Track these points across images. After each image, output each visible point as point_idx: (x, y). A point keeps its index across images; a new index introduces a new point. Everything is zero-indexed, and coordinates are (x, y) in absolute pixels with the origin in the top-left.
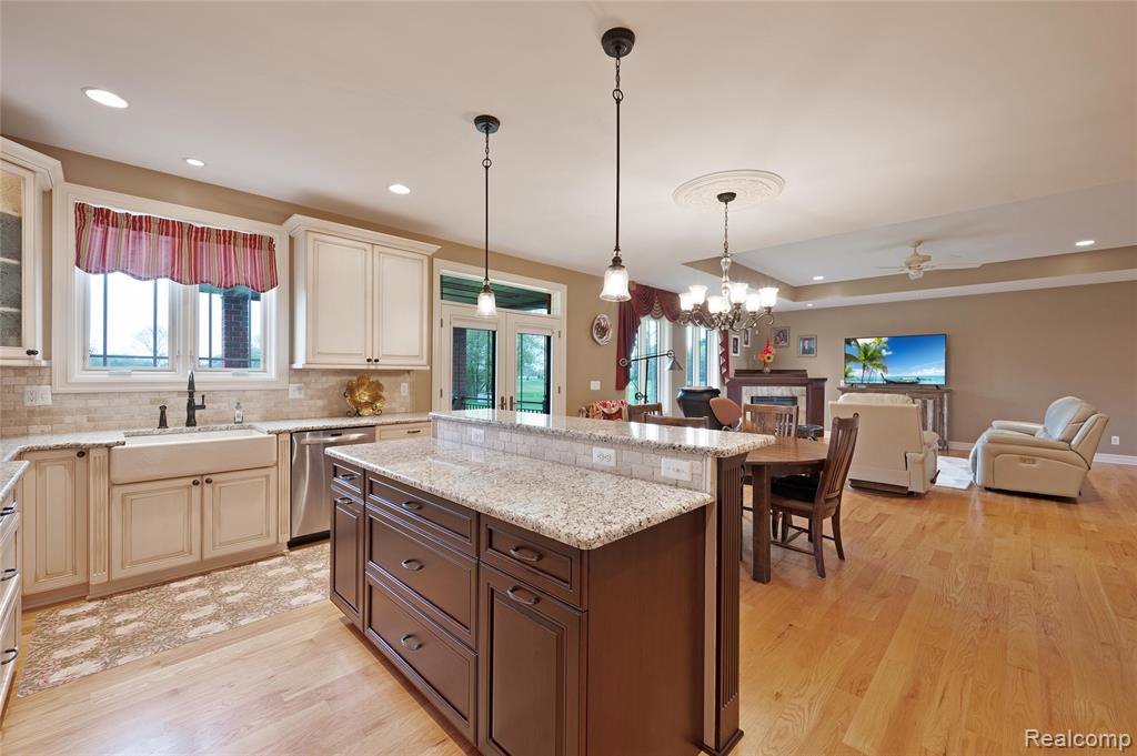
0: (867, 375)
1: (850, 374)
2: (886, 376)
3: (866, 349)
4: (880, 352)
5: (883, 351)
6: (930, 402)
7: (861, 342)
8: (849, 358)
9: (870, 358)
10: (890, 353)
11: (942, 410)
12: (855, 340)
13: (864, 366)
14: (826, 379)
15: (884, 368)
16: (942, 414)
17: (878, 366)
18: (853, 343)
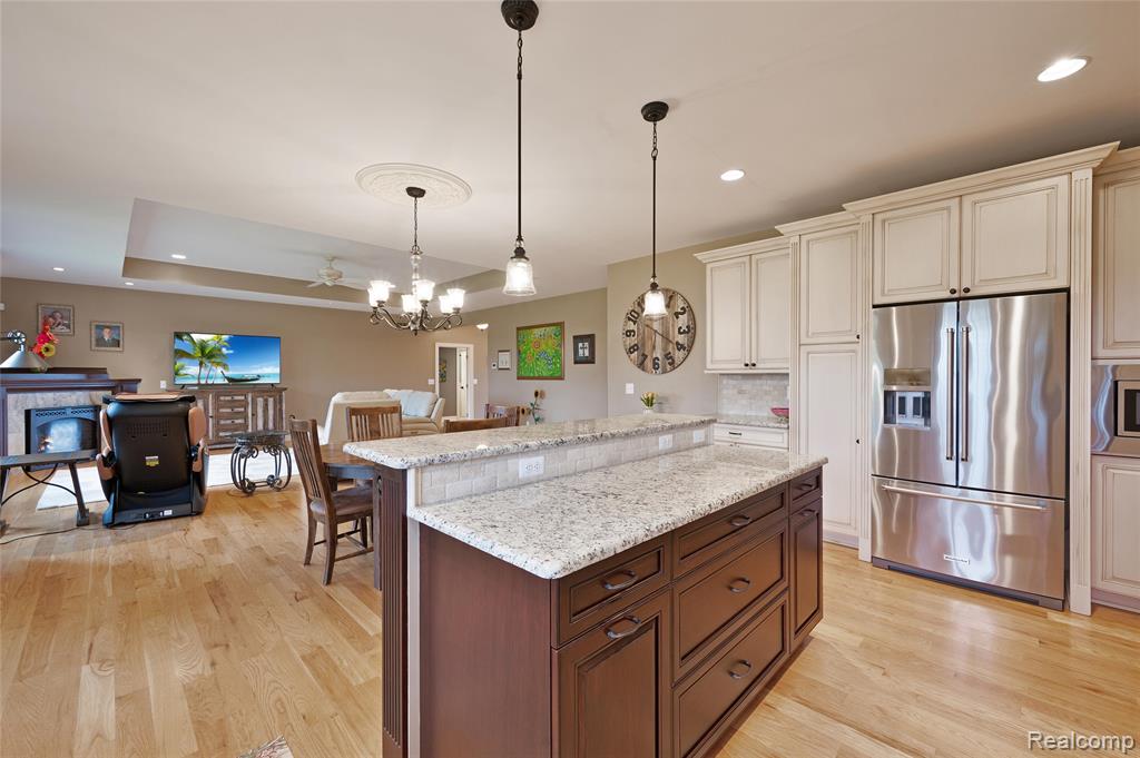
0: (204, 372)
1: (182, 372)
2: (227, 374)
3: (203, 346)
4: (220, 350)
5: (224, 350)
6: (271, 400)
7: (196, 337)
8: (180, 354)
9: (207, 355)
10: (231, 352)
11: (281, 406)
12: (188, 334)
13: (201, 364)
14: (140, 380)
15: (225, 366)
16: (281, 410)
17: (218, 364)
18: (185, 337)
